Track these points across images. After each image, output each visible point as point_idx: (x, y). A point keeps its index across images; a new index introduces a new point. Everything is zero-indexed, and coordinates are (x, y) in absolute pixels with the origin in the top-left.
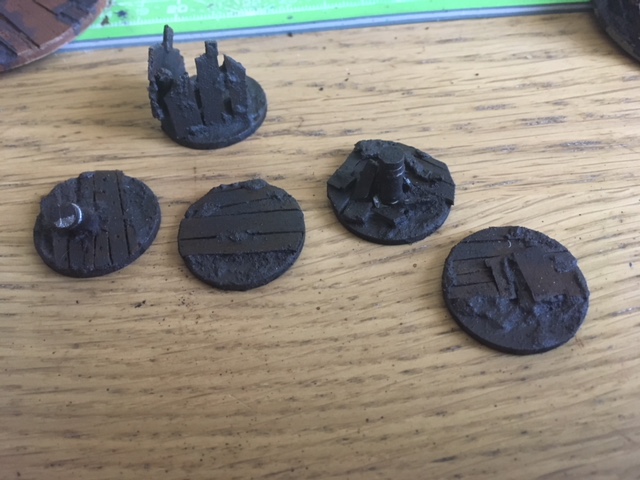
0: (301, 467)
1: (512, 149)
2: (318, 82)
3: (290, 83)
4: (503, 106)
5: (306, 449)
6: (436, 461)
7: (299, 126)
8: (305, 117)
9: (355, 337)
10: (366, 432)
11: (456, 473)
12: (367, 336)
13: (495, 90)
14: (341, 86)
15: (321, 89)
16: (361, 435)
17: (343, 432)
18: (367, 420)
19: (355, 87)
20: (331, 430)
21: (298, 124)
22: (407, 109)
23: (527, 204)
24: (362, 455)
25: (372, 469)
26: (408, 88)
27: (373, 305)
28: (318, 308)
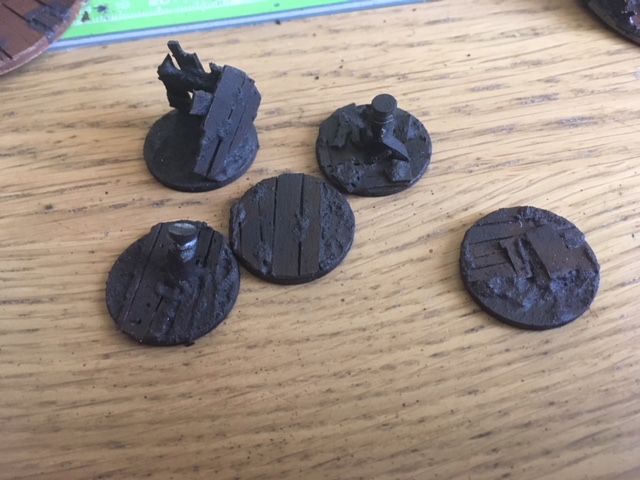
0: (347, 455)
1: (510, 129)
2: (313, 70)
3: (285, 74)
4: (498, 86)
5: (349, 438)
6: (473, 438)
7: (300, 117)
8: (304, 108)
9: (382, 325)
10: (405, 417)
11: (494, 447)
12: (393, 323)
13: (487, 70)
14: (336, 73)
15: (317, 78)
16: (399, 419)
17: (382, 419)
18: (404, 405)
19: (351, 74)
20: (371, 418)
21: (298, 115)
22: (404, 94)
23: (531, 183)
24: (403, 438)
25: (415, 451)
26: (402, 73)
27: (396, 293)
28: (343, 300)
